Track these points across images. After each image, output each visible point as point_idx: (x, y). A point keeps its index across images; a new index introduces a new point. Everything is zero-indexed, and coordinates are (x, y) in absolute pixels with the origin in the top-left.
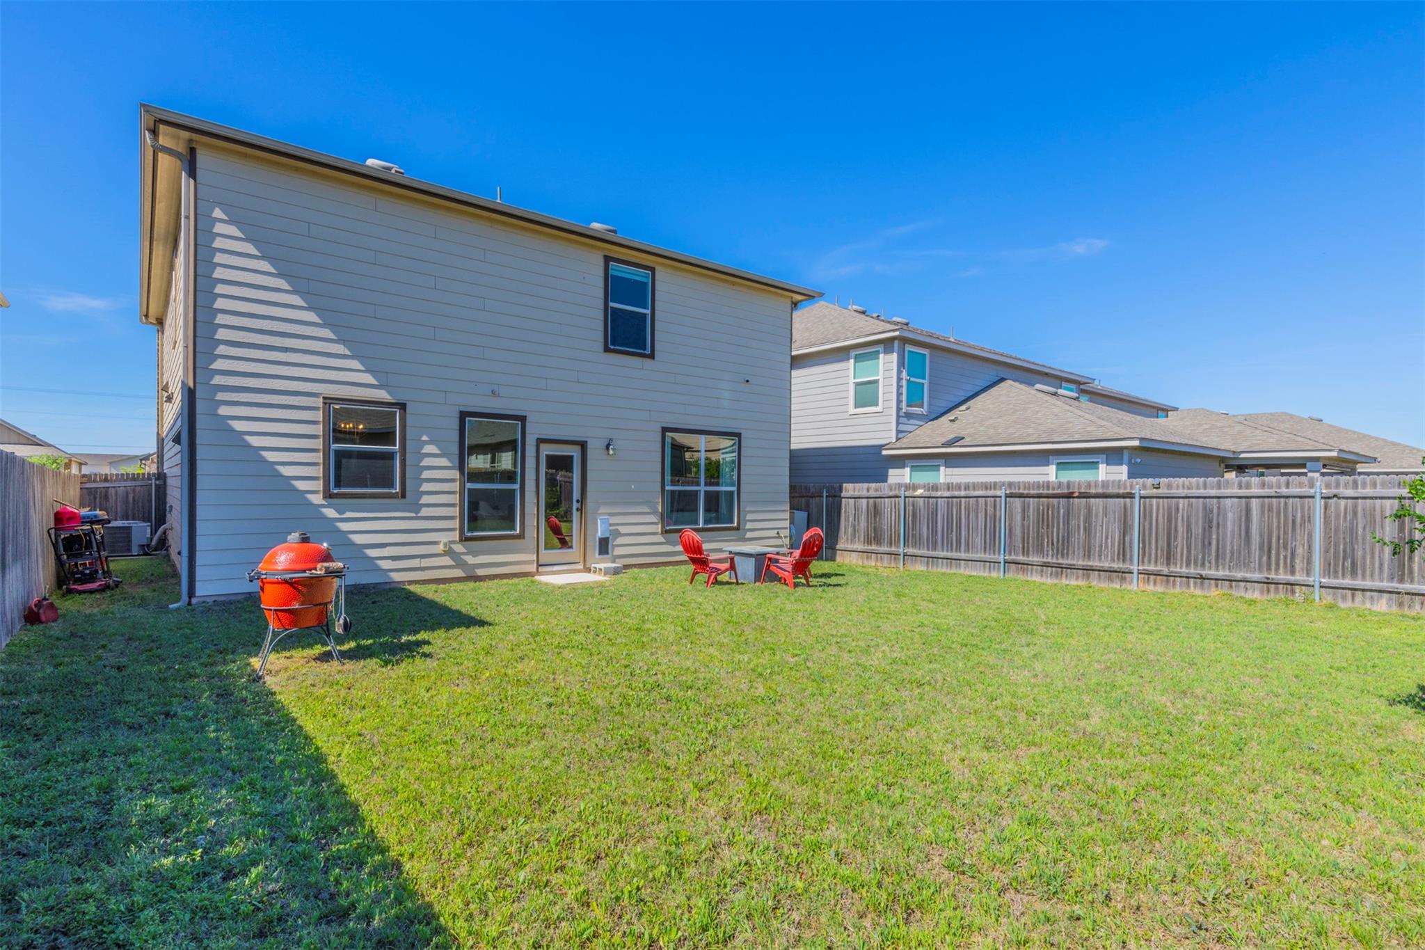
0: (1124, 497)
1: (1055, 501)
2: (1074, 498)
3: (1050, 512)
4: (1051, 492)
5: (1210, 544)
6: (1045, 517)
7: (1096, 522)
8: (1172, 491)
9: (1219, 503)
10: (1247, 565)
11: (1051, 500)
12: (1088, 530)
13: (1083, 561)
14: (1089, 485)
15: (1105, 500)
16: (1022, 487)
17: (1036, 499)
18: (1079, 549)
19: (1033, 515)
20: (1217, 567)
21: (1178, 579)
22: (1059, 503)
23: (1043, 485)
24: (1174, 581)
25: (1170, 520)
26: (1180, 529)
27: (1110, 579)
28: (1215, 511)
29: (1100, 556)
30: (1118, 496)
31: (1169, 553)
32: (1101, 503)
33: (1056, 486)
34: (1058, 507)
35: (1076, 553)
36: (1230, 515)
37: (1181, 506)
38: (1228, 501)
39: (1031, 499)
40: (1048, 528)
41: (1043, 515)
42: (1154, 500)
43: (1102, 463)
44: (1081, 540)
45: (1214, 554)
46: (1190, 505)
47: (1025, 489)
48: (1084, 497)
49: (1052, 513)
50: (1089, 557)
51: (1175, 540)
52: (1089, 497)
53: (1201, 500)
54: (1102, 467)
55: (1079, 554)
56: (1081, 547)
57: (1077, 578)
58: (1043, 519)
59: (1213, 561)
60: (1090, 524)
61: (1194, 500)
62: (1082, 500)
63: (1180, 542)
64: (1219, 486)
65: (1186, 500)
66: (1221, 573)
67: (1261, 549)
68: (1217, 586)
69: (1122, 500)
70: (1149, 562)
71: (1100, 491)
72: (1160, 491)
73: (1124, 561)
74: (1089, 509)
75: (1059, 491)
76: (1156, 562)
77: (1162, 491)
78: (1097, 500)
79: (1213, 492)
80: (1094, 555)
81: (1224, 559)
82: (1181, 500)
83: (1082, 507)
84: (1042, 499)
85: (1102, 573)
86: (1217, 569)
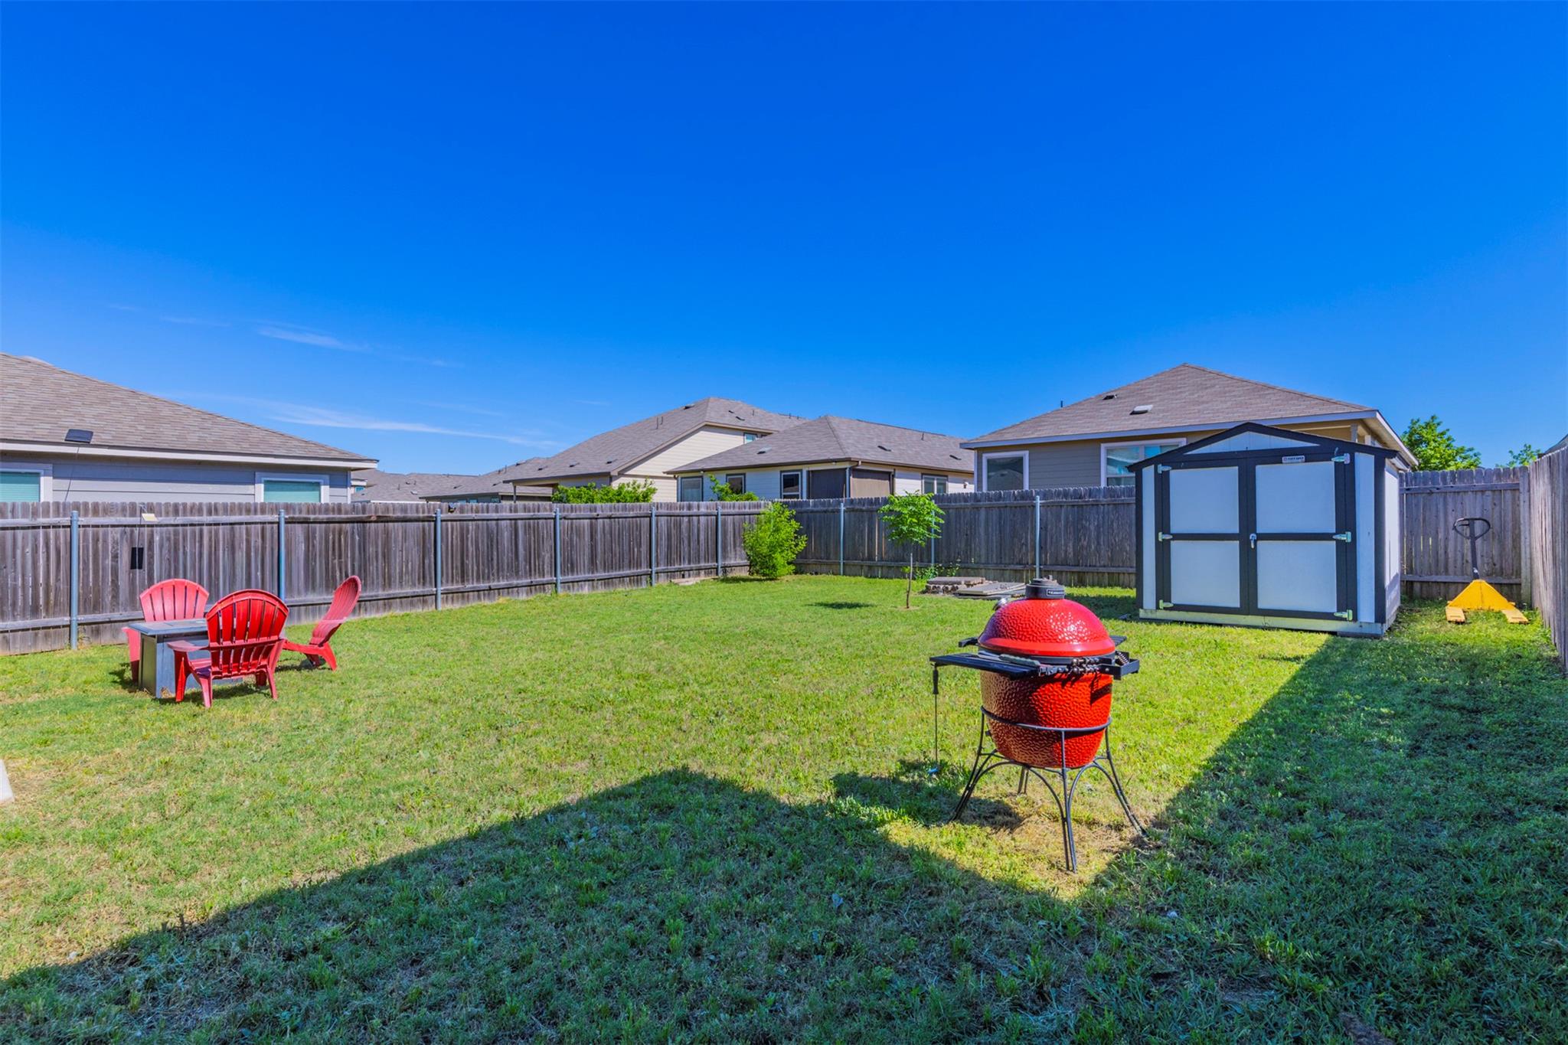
0: (423, 521)
1: (349, 526)
2: (370, 522)
3: (343, 539)
4: (344, 516)
5: (492, 559)
6: (337, 545)
7: (396, 547)
8: (466, 515)
9: (497, 525)
10: (517, 574)
11: (344, 525)
12: (386, 556)
13: (384, 590)
14: (387, 508)
15: (403, 524)
16: (304, 510)
17: (324, 525)
18: (378, 578)
19: (320, 543)
20: (498, 578)
21: (471, 594)
22: (353, 528)
23: (333, 508)
24: (468, 596)
25: (462, 541)
26: (470, 549)
27: (412, 605)
28: (495, 532)
29: (401, 582)
30: (417, 520)
31: (463, 572)
32: (400, 527)
33: (349, 509)
34: (353, 533)
35: (375, 582)
36: (506, 534)
37: (470, 527)
38: (503, 522)
39: (318, 525)
40: (340, 557)
41: (334, 543)
42: (449, 523)
43: (324, 485)
44: (380, 567)
45: (495, 567)
46: (478, 526)
47: (308, 513)
48: (382, 522)
49: (346, 541)
50: (390, 585)
51: (467, 559)
52: (388, 522)
53: (485, 522)
54: (325, 489)
55: (378, 583)
56: (380, 575)
57: (378, 610)
58: (334, 549)
59: (496, 574)
60: (389, 550)
61: (480, 522)
62: (380, 524)
63: (470, 563)
64: (497, 511)
65: (474, 523)
66: (503, 583)
67: (525, 561)
68: (499, 594)
69: (421, 524)
70: (447, 582)
71: (399, 514)
72: (454, 514)
73: (424, 584)
74: (387, 533)
75: (354, 515)
76: (452, 581)
77: (456, 515)
78: (396, 524)
79: (495, 515)
80: (395, 582)
81: (503, 571)
82: (470, 523)
83: (380, 532)
84: (331, 525)
85: (403, 600)
86: (499, 581)
